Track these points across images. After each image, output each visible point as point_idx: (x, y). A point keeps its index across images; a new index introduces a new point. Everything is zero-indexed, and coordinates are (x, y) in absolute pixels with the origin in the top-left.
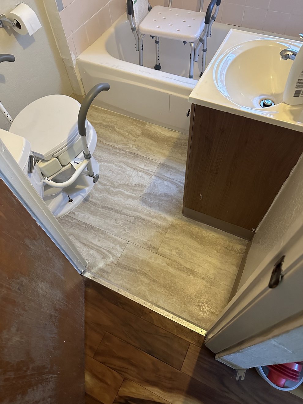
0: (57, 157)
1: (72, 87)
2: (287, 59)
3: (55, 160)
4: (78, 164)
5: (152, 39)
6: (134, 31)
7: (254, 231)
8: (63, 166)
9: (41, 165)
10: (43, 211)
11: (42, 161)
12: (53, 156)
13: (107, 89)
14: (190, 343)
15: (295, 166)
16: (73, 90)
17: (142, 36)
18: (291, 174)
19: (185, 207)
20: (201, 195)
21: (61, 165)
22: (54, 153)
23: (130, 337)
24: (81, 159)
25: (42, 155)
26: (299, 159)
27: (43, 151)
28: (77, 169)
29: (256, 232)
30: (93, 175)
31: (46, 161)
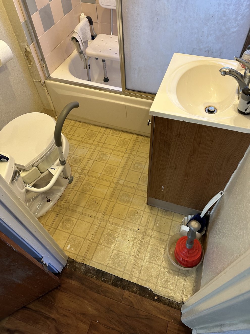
0: (36, 167)
1: (43, 103)
2: (225, 75)
3: (35, 169)
4: (54, 169)
5: (97, 60)
6: (82, 54)
7: (210, 213)
8: (42, 173)
9: (23, 174)
10: (30, 219)
11: (23, 171)
12: (33, 166)
13: (77, 106)
14: (169, 321)
15: (241, 159)
16: (44, 106)
17: (88, 58)
18: (239, 166)
19: (149, 197)
20: (162, 187)
21: (40, 172)
22: (34, 163)
23: (114, 323)
24: (57, 165)
25: (23, 166)
26: (245, 154)
27: (24, 163)
28: (55, 175)
29: (211, 213)
30: (68, 177)
31: (27, 171)
